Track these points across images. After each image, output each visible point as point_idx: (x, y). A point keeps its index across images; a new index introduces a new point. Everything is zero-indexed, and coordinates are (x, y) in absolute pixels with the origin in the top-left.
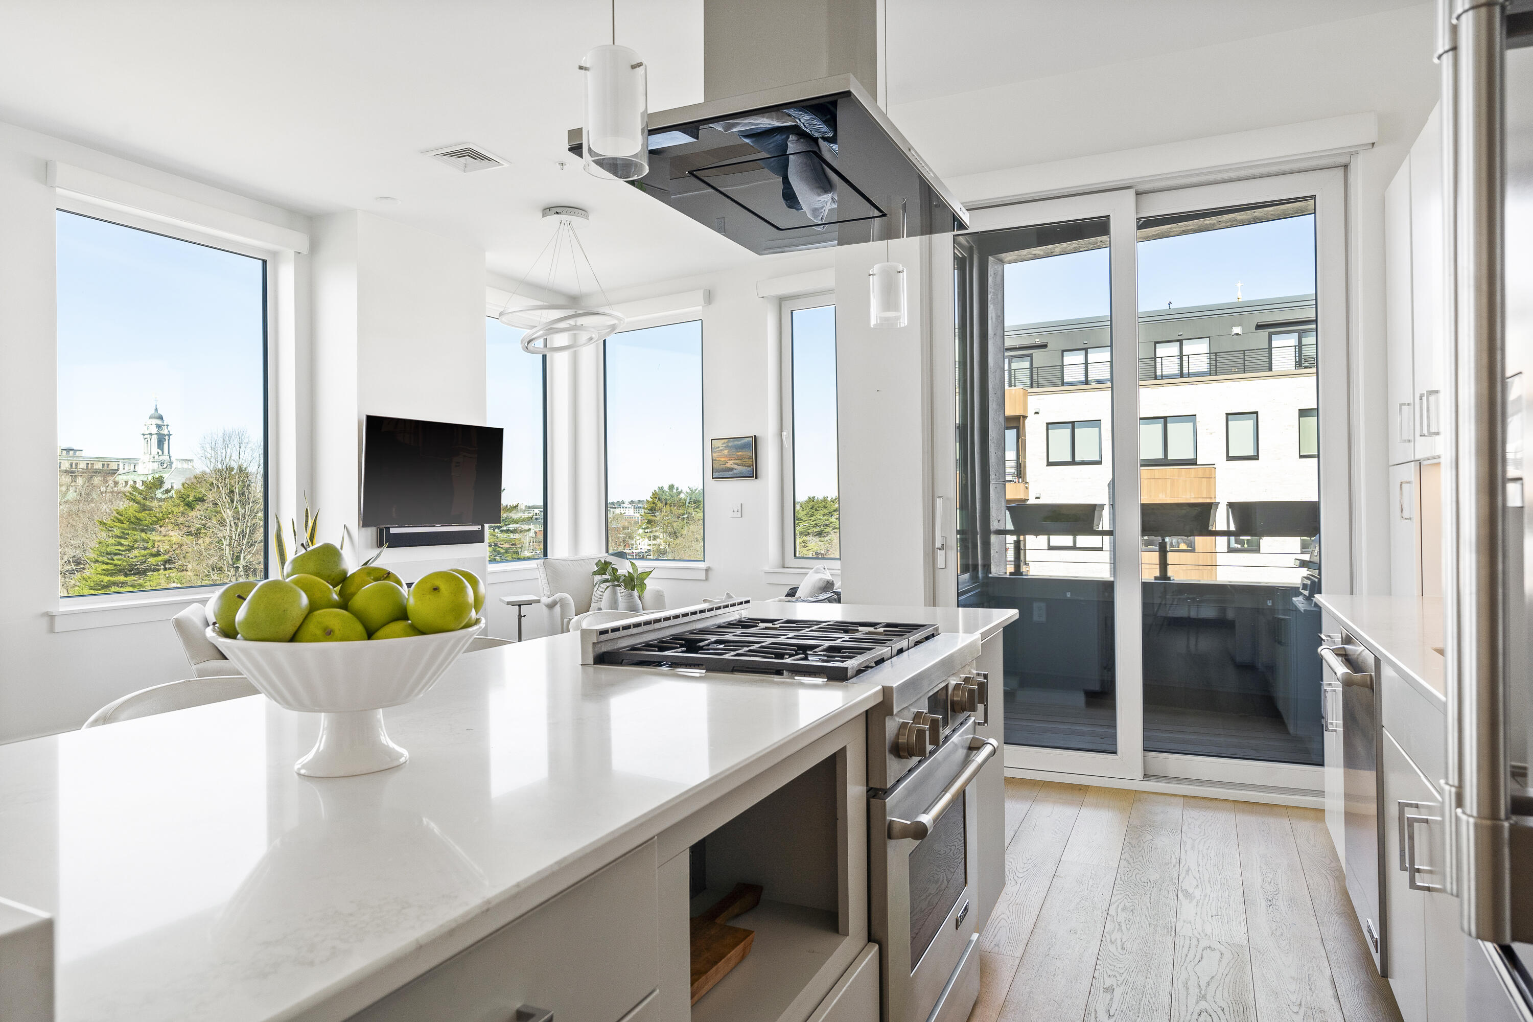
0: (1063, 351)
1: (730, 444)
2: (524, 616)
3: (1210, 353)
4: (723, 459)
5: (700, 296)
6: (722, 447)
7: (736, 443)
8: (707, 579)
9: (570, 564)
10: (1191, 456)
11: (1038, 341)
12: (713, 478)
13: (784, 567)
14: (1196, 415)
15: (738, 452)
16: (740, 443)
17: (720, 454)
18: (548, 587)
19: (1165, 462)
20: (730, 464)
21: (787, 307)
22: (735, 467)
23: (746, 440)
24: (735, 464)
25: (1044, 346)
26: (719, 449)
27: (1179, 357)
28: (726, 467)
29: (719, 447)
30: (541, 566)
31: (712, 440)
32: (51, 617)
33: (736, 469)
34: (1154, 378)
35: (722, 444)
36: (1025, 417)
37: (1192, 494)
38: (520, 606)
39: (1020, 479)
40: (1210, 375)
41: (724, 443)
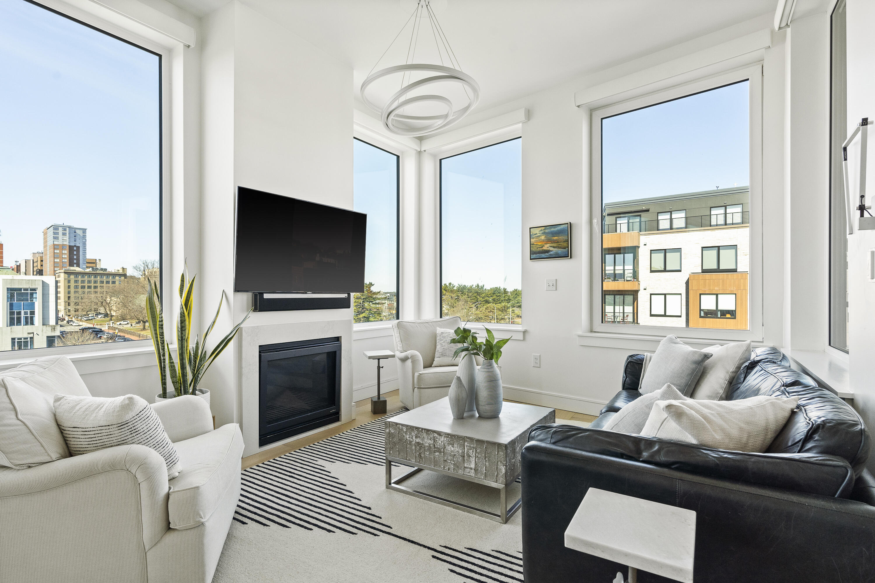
0: (658, 213)
1: (546, 231)
2: (382, 367)
3: (742, 212)
4: (540, 244)
5: (521, 115)
6: (539, 233)
7: (553, 229)
8: (524, 339)
9: (417, 325)
10: (734, 267)
11: (644, 208)
12: (531, 259)
13: (592, 331)
14: (737, 245)
15: (555, 237)
16: (556, 229)
17: (537, 239)
18: (400, 344)
19: (718, 270)
20: (546, 247)
21: (597, 116)
22: (551, 249)
23: (562, 227)
24: (551, 247)
25: (648, 211)
26: (537, 235)
27: (724, 214)
28: (543, 250)
29: (536, 234)
30: (396, 327)
31: (530, 228)
33: (552, 251)
34: (709, 226)
35: (540, 231)
36: (639, 247)
37: (735, 287)
38: (379, 359)
39: (636, 279)
40: (743, 224)
41: (541, 230)
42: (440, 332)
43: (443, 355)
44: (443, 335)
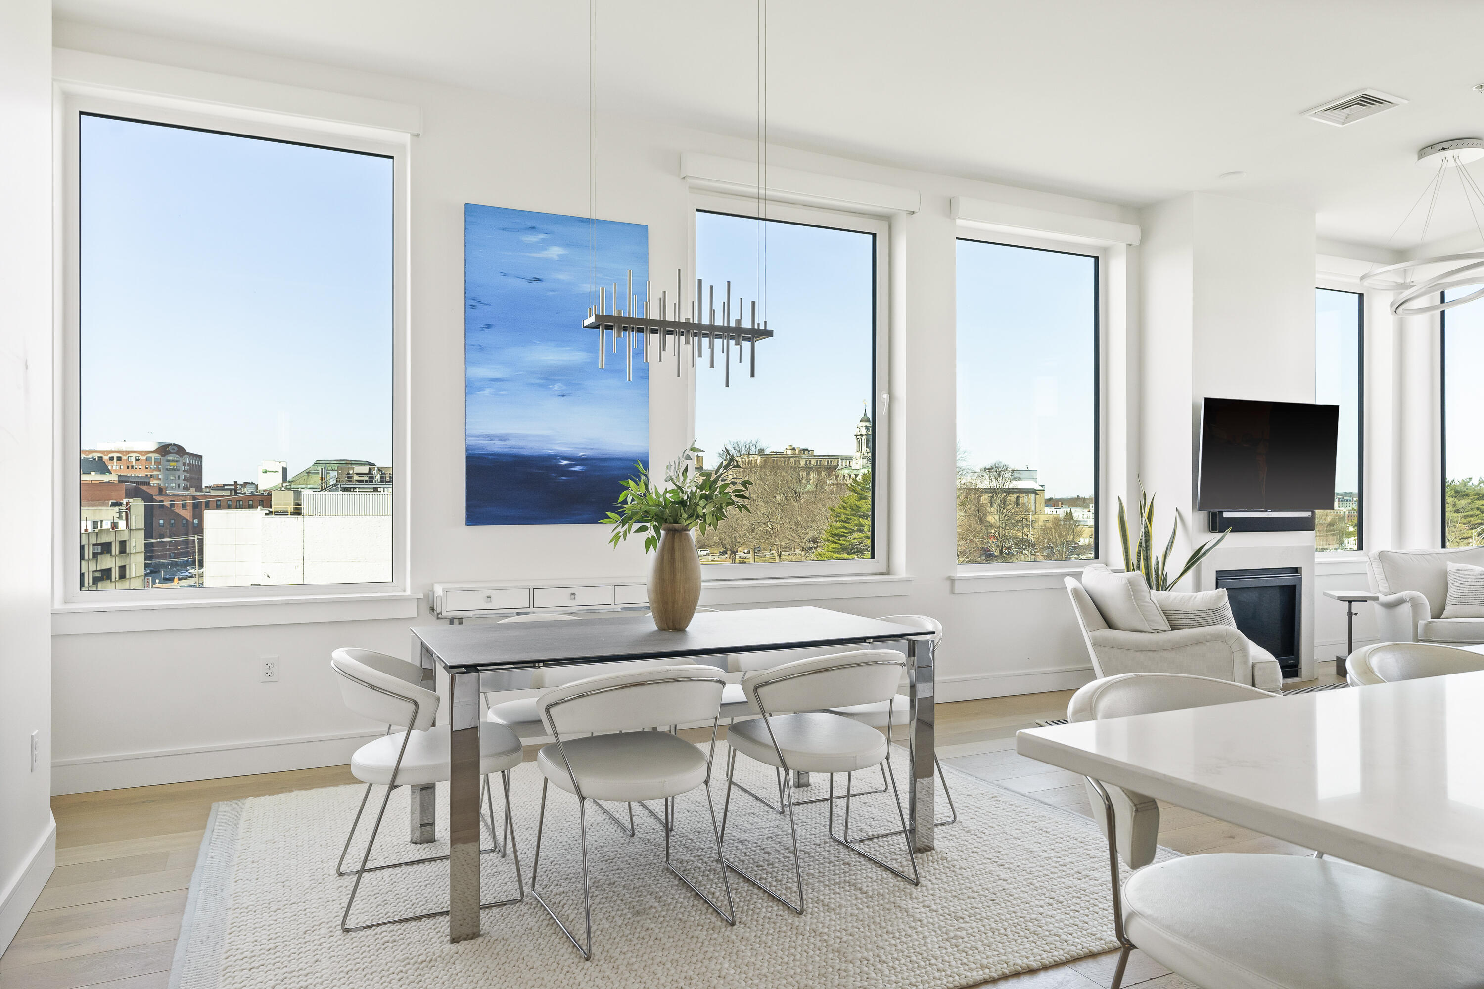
2: (1356, 614)
9: (1412, 558)
18: (1385, 583)
32: (952, 580)
38: (1350, 602)
42: (1455, 569)
43: (1461, 601)
44: (1461, 573)
